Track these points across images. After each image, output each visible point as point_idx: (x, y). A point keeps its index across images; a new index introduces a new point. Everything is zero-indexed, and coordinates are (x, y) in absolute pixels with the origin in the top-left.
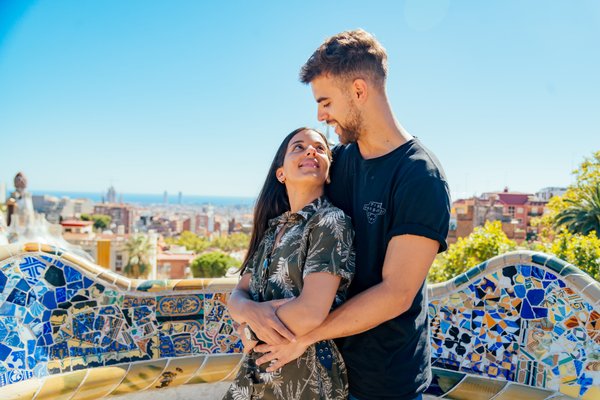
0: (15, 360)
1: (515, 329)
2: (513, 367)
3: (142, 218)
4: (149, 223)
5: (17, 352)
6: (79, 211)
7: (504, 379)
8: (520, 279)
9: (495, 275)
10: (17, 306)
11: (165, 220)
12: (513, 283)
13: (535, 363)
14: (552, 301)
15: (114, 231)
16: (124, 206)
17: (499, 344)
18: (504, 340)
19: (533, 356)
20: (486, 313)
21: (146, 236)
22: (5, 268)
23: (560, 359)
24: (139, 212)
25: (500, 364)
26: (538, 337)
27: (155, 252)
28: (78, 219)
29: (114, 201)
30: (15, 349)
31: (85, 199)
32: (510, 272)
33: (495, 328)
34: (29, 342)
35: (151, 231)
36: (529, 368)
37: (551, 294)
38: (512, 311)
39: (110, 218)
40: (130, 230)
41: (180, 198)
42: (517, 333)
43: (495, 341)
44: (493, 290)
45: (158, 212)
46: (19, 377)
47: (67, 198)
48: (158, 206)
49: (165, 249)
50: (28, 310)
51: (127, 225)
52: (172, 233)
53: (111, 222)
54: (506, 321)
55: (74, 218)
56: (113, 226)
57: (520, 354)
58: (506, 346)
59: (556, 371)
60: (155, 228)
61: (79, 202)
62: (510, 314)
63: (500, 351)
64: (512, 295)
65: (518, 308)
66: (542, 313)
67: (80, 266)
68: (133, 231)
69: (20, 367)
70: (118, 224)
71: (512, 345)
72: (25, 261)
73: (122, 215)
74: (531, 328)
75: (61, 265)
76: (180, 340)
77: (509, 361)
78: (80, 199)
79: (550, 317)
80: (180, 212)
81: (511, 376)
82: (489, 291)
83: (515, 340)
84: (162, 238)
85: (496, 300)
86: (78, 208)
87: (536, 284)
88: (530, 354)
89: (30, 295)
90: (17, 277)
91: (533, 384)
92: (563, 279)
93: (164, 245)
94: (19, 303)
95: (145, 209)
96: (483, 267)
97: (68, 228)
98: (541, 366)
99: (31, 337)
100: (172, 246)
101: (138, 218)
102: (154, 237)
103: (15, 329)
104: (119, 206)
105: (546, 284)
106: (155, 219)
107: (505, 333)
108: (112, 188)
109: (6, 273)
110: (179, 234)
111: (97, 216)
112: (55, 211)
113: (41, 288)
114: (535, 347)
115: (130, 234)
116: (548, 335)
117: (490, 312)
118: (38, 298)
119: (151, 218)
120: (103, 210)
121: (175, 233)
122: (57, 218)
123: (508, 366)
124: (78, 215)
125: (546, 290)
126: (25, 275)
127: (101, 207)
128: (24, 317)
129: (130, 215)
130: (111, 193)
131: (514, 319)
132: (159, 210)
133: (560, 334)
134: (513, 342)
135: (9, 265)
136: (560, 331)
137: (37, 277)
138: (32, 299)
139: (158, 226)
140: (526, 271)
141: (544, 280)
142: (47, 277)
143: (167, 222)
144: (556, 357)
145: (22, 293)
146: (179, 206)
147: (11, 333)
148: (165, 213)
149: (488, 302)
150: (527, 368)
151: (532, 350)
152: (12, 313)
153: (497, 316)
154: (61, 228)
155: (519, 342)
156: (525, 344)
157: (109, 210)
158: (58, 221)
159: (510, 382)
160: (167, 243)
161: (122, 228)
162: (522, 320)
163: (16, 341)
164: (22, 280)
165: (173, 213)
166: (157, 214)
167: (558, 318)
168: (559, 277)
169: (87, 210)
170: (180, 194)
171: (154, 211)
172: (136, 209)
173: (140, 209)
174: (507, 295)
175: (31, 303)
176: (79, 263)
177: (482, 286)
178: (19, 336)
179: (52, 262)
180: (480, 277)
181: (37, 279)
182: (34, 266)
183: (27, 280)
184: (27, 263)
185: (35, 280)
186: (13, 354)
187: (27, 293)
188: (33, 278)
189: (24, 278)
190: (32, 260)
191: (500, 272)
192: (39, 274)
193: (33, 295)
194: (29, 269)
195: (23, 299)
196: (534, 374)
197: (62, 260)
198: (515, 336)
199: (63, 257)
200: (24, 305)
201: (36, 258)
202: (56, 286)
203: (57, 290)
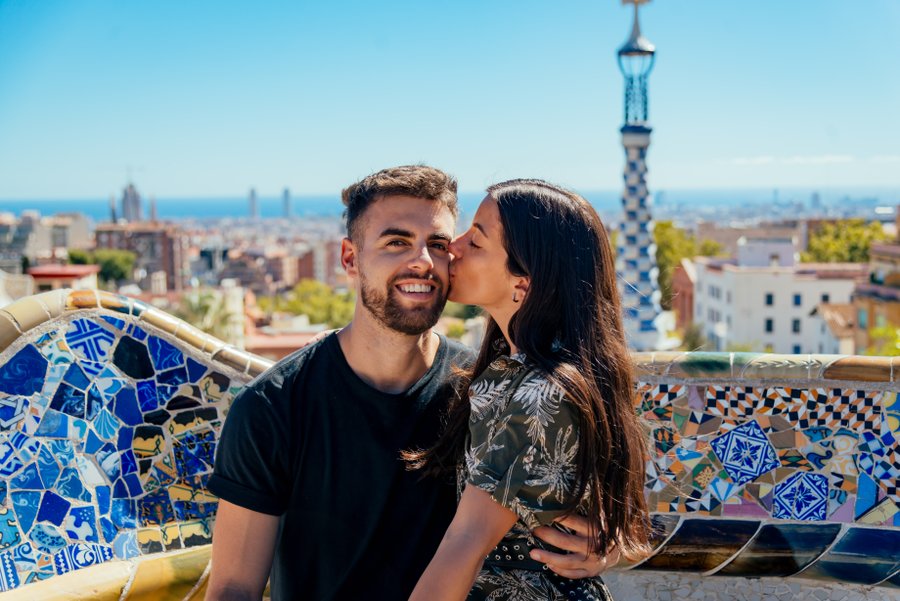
3: (206, 255)
4: (219, 264)
6: (64, 245)
11: (255, 257)
15: (144, 285)
16: (161, 227)
21: (217, 295)
24: (197, 240)
27: (239, 330)
28: (62, 262)
29: (137, 218)
31: (74, 216)
35: (229, 283)
39: (132, 256)
40: (178, 284)
41: (286, 205)
45: (237, 238)
47: (34, 214)
48: (237, 225)
49: (261, 323)
51: (171, 273)
52: (273, 287)
53: (136, 266)
55: (53, 260)
56: (141, 274)
60: (234, 275)
61: (62, 221)
68: (186, 286)
70: (150, 270)
73: (159, 248)
78: (62, 216)
80: (289, 235)
84: (251, 298)
86: (59, 236)
93: (257, 313)
95: (210, 232)
97: (45, 282)
100: (276, 316)
101: (194, 255)
102: (235, 297)
104: (150, 228)
106: (234, 254)
108: (131, 187)
110: (289, 288)
111: (105, 254)
112: (10, 247)
115: (179, 291)
119: (225, 254)
120: (115, 238)
121: (281, 285)
122: (16, 260)
124: (62, 253)
127: (110, 233)
129: (176, 248)
130: (131, 198)
132: (241, 233)
139: (244, 271)
143: (260, 262)
146: (285, 223)
148: (254, 239)
154: (30, 283)
157: (128, 239)
158: (19, 269)
160: (263, 308)
161: (160, 278)
165: (273, 238)
166: (238, 243)
169: (81, 240)
170: (286, 193)
171: (230, 235)
172: (189, 234)
173: (198, 233)
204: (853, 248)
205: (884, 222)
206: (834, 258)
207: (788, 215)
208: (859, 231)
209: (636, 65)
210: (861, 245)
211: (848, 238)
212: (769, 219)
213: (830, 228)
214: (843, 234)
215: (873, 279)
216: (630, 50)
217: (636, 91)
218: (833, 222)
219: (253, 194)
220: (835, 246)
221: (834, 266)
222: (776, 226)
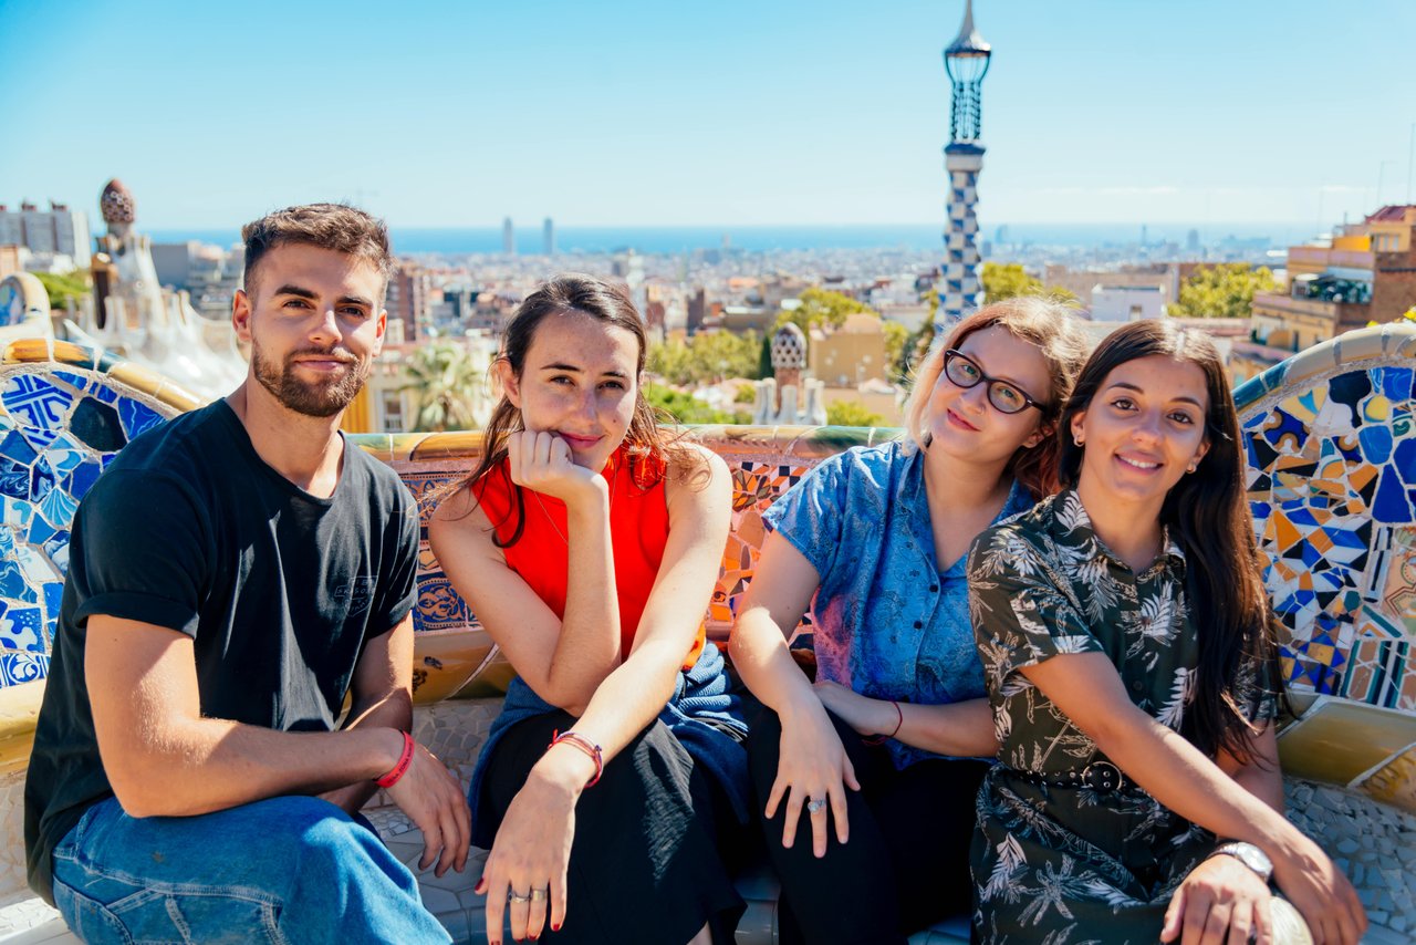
0: (16, 630)
1: (1353, 553)
2: (1338, 657)
3: (450, 297)
4: (467, 310)
5: (22, 612)
7: (1310, 690)
8: (1379, 407)
9: (1307, 401)
10: (9, 500)
11: (511, 302)
12: (1356, 422)
13: (1402, 647)
17: (1304, 596)
18: (1320, 583)
19: (1398, 624)
20: (1276, 508)
21: (458, 347)
24: (441, 280)
25: (1304, 648)
30: (14, 604)
32: (1350, 389)
33: (1299, 551)
34: (47, 587)
35: (473, 333)
36: (1384, 661)
38: (1348, 501)
40: (419, 334)
41: (548, 238)
42: (1359, 564)
43: (1295, 585)
44: (1300, 444)
45: (489, 279)
46: (30, 672)
48: (489, 263)
50: (37, 509)
51: (410, 319)
54: (1329, 531)
57: (1363, 621)
58: (1325, 599)
60: (485, 324)
62: (1342, 512)
63: (1308, 614)
64: (1352, 456)
65: (1366, 492)
67: (160, 397)
68: (426, 333)
69: (30, 648)
71: (1342, 596)
72: (15, 387)
73: (395, 290)
74: (1399, 546)
75: (112, 396)
77: (1329, 642)
81: (1329, 681)
82: (1287, 447)
83: (1350, 583)
85: (1307, 471)
88: (1390, 620)
89: (38, 473)
91: (1388, 703)
94: (11, 492)
95: (458, 272)
96: (1275, 379)
99: (55, 578)
101: (437, 299)
102: (480, 348)
103: (10, 555)
106: (484, 298)
107: (1324, 565)
112: (220, 286)
113: (63, 455)
114: (1404, 602)
115: (418, 342)
117: (1286, 505)
118: (59, 479)
119: (474, 297)
123: (1324, 655)
126: (19, 421)
128: (29, 526)
129: (416, 289)
131: (1352, 523)
132: (494, 272)
134: (1345, 590)
137: (52, 426)
138: (43, 481)
139: (492, 318)
140: (1397, 384)
142: (78, 426)
145: (17, 468)
146: (547, 261)
147: (3, 564)
148: (508, 280)
149: (1283, 477)
150: (1377, 660)
151: (1397, 611)
153: (1305, 517)
155: (1363, 589)
156: (1380, 595)
159: (1324, 699)
161: (397, 327)
162: (1377, 525)
163: (15, 584)
164: (14, 434)
165: (532, 280)
166: (490, 285)
170: (548, 224)
171: (479, 276)
172: (431, 272)
173: (442, 273)
174: (1338, 455)
175: (41, 493)
176: (158, 391)
177: (1268, 432)
178: (22, 574)
179: (87, 388)
180: (1265, 405)
181: (53, 431)
182: (39, 399)
183: (26, 434)
184: (23, 390)
185: (47, 434)
186: (11, 615)
187: (31, 468)
188: (42, 430)
189: (20, 430)
190: (34, 385)
191: (1322, 390)
192: (55, 419)
193: (45, 471)
194: (28, 407)
195: (20, 483)
196: (1395, 676)
197: (111, 383)
198: (1354, 574)
199: (114, 376)
200: (25, 497)
201: (43, 379)
202: (100, 449)
203: (105, 459)
204: (1235, 300)
205: (1272, 267)
206: (1210, 311)
207: (1157, 257)
208: (1241, 279)
209: (967, 68)
210: (1244, 296)
211: (1228, 286)
212: (1135, 262)
213: (1207, 274)
214: (1223, 282)
215: (1255, 337)
216: (959, 50)
217: (966, 100)
218: (1211, 267)
219: (508, 224)
220: (1211, 297)
221: (1210, 321)
222: (1142, 270)
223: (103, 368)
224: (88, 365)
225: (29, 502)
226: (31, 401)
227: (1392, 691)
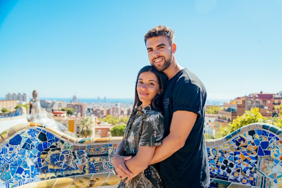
0: (25, 174)
1: (255, 161)
2: (254, 179)
3: (89, 109)
4: (91, 111)
5: (27, 171)
6: (61, 107)
7: (250, 185)
8: (257, 136)
9: (245, 135)
10: (27, 150)
11: (98, 110)
12: (253, 139)
13: (265, 177)
14: (273, 147)
15: (76, 115)
16: (80, 104)
17: (247, 168)
18: (250, 166)
20: (241, 153)
21: (90, 117)
22: (21, 134)
23: (278, 175)
24: (87, 106)
25: (248, 177)
26: (266, 165)
27: (94, 125)
28: (60, 110)
29: (76, 102)
30: (25, 169)
31: (63, 101)
32: (252, 133)
33: (245, 160)
34: (32, 166)
35: (92, 115)
36: (262, 180)
37: (272, 144)
38: (253, 152)
39: (74, 109)
40: (83, 115)
41: (105, 100)
42: (256, 163)
43: (245, 166)
44: (244, 142)
45: (95, 106)
46: (27, 182)
47: (55, 101)
48: (95, 104)
49: (99, 123)
51: (82, 113)
52: (102, 116)
53: (75, 111)
54: (250, 157)
55: (59, 110)
56: (75, 113)
57: (258, 173)
58: (251, 169)
59: (275, 181)
61: (60, 102)
62: (252, 154)
63: (248, 171)
64: (253, 144)
65: (256, 150)
66: (268, 153)
67: (54, 132)
68: (84, 115)
69: (28, 177)
70: (77, 112)
73: (79, 108)
74: (263, 160)
75: (45, 132)
76: (98, 166)
77: (252, 176)
78: (61, 101)
79: (272, 155)
80: (105, 106)
81: (253, 183)
82: (242, 142)
83: (255, 166)
84: (97, 118)
85: (246, 147)
86: (60, 105)
87: (265, 139)
88: (263, 173)
89: (32, 146)
90: (26, 138)
91: (264, 187)
92: (278, 136)
93: (98, 121)
94: (27, 149)
95: (90, 105)
97: (56, 114)
98: (268, 179)
99: (33, 164)
100: (102, 122)
101: (86, 109)
102: (93, 118)
103: (26, 161)
104: (78, 104)
105: (269, 139)
106: (94, 110)
107: (250, 163)
108: (75, 96)
109: (22, 136)
110: (105, 116)
111: (68, 109)
112: (50, 107)
113: (36, 142)
114: (265, 170)
115: (83, 117)
116: (271, 164)
117: (243, 152)
118: (35, 146)
119: (92, 109)
120: (71, 106)
121: (103, 116)
122: (51, 110)
123: (252, 179)
124: (60, 109)
125: (270, 142)
126: (30, 137)
127: (70, 105)
128: (29, 155)
129: (83, 108)
130: (75, 98)
131: (254, 156)
132: (96, 105)
133: (277, 163)
134: (254, 167)
135: (23, 132)
136: (277, 162)
138: (33, 147)
139: (95, 113)
140: (260, 133)
141: (269, 137)
142: (39, 137)
143: (99, 111)
144: (275, 174)
145: (29, 145)
146: (105, 104)
147: (24, 162)
148: (98, 107)
149: (242, 147)
150: (261, 180)
151: (263, 171)
152: (24, 153)
153: (246, 154)
154: (53, 115)
155: (257, 167)
156: (260, 168)
157: (74, 106)
158: (51, 112)
159: (253, 187)
160: (99, 120)
161: (79, 114)
162: (259, 156)
163: (26, 166)
164: (29, 139)
165: (102, 107)
166: (95, 107)
167: (276, 156)
168: (276, 135)
169: (64, 106)
170: (105, 98)
171: (94, 106)
172: (86, 105)
173: (87, 105)
174: (251, 144)
175: (32, 149)
176: (53, 131)
177: (239, 140)
178: (27, 164)
179: (41, 131)
180: (238, 135)
181: (35, 138)
182: (33, 133)
183: (30, 139)
184: (31, 131)
185: (34, 139)
186: (25, 171)
187: (31, 145)
188: (33, 138)
189: (30, 138)
190: (33, 130)
191: (247, 133)
192: (36, 136)
193: (33, 145)
194: (31, 134)
195: (29, 147)
196: (265, 183)
197: (46, 130)
198: (255, 164)
199: (46, 129)
200: (29, 150)
201: (34, 129)
202: (43, 141)
203: (43, 143)
204: (215, 111)
205: (221, 106)
206: (211, 113)
208: (216, 108)
210: (217, 111)
211: (214, 109)
213: (210, 107)
215: (219, 117)
219: (99, 98)
220: (212, 111)
221: (211, 115)
223: (44, 127)
224: (42, 127)
225: (30, 151)
226: (32, 133)
227: (264, 185)
